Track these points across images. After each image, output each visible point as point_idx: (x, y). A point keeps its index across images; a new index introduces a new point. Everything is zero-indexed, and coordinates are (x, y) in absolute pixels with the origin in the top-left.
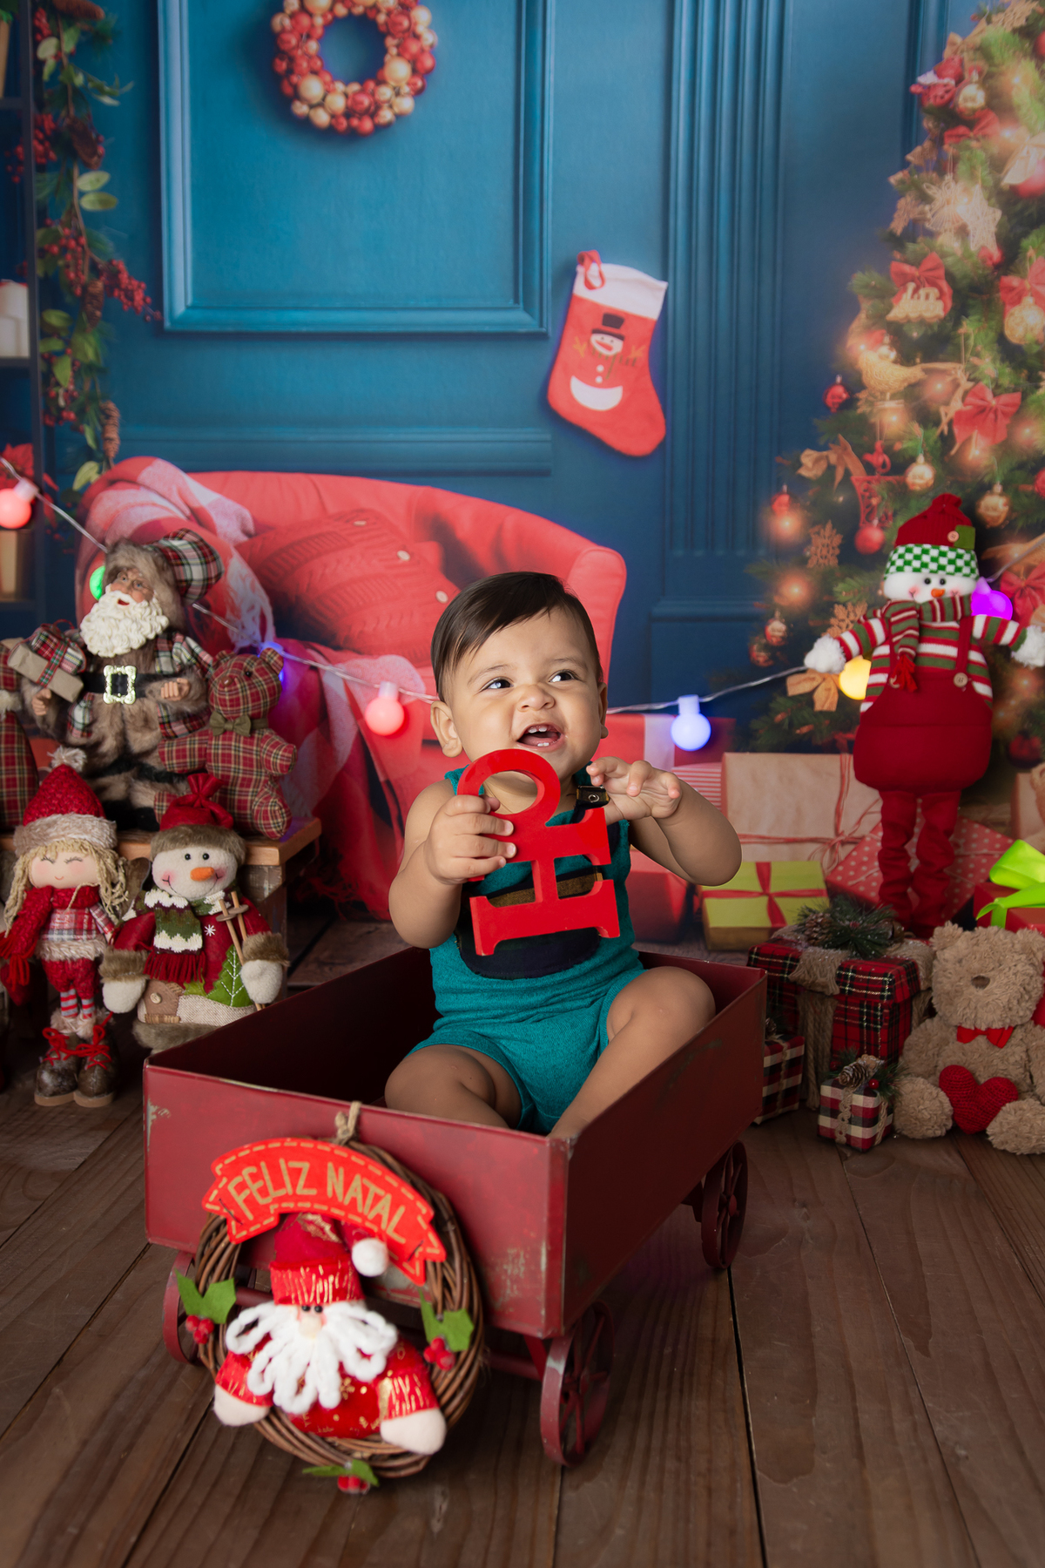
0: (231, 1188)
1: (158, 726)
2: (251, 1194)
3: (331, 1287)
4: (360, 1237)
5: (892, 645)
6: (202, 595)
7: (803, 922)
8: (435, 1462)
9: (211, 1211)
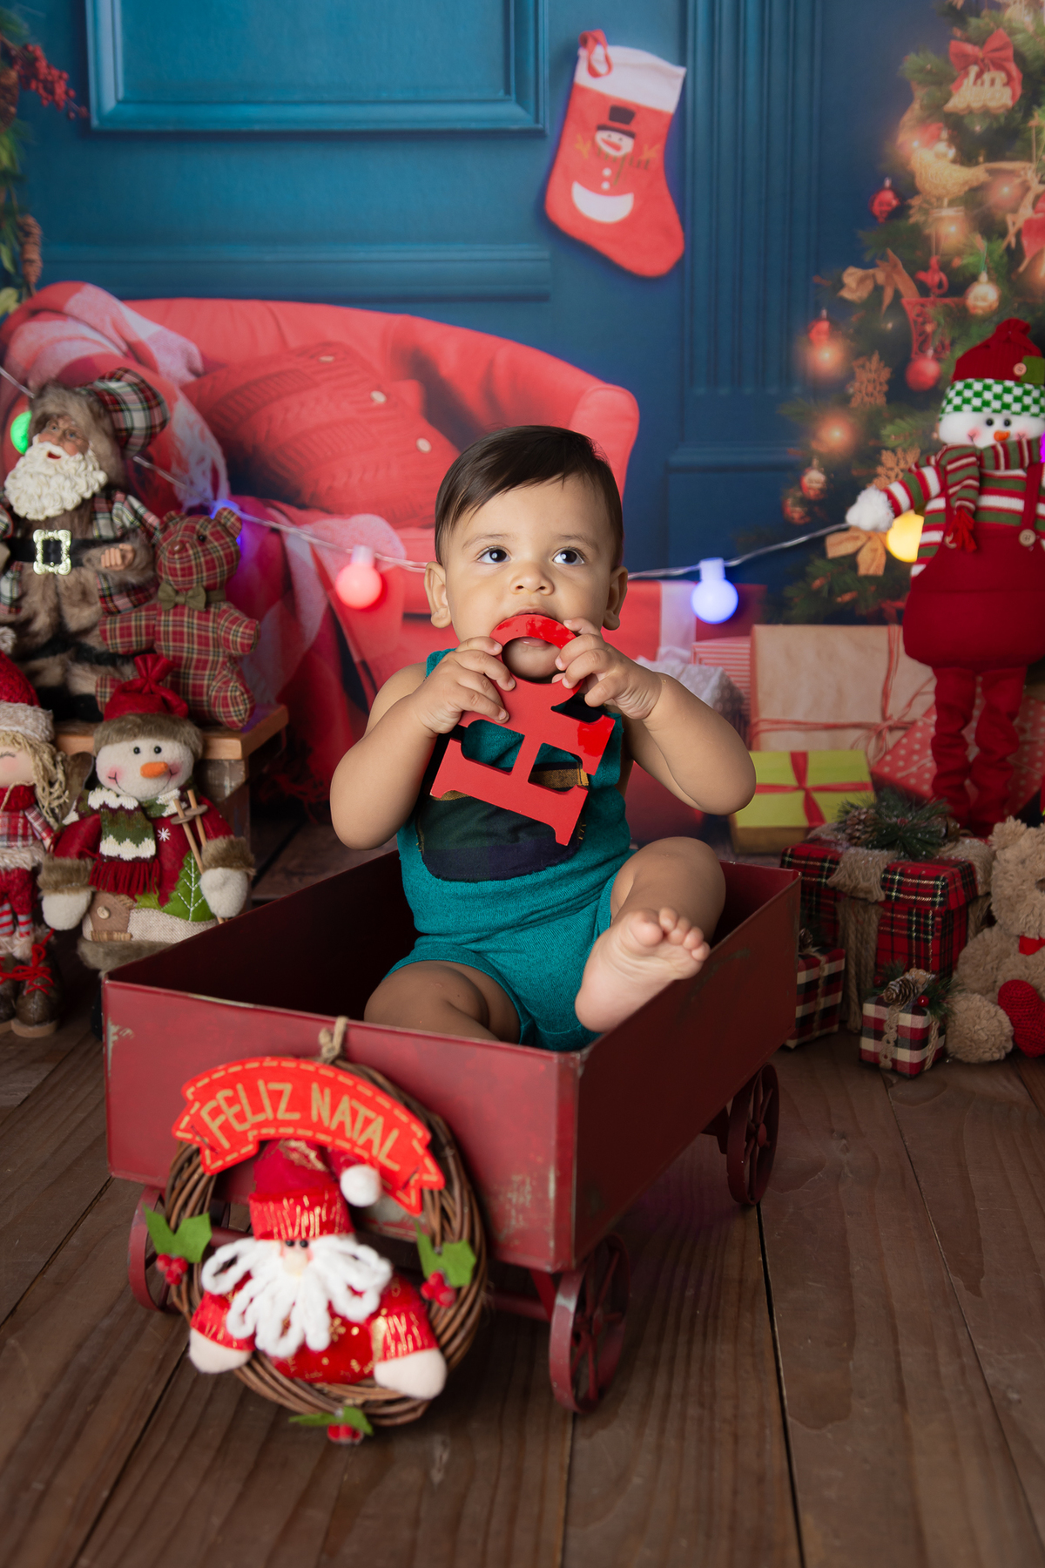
0: (204, 1114)
1: (98, 599)
2: (227, 1121)
3: (317, 1219)
4: (349, 1164)
5: (948, 498)
6: (145, 446)
7: (844, 819)
8: (435, 1406)
9: (182, 1141)
